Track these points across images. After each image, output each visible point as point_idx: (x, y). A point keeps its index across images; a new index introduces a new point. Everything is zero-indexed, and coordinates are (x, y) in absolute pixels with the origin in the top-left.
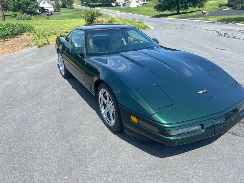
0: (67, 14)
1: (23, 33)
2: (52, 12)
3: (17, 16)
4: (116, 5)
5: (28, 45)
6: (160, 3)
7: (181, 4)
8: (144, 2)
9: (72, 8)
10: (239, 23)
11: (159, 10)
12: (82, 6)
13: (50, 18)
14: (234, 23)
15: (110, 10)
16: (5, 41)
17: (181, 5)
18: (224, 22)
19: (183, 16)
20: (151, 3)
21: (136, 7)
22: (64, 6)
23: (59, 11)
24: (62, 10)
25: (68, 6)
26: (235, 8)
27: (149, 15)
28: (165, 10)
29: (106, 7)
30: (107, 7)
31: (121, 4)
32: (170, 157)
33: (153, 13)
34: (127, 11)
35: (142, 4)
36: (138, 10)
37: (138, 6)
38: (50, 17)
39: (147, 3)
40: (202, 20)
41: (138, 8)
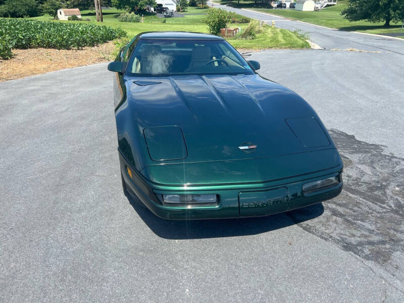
0: (195, 17)
1: (109, 40)
2: (172, 13)
3: (120, 15)
4: (278, 6)
5: (105, 58)
7: (394, 11)
8: (329, 3)
9: (205, 8)
11: (351, 18)
12: (222, 4)
13: (167, 22)
15: (265, 14)
16: (78, 49)
17: (393, 13)
19: (393, 32)
20: (342, 4)
21: (313, 10)
22: (193, 4)
23: (184, 11)
24: (189, 10)
25: (200, 3)
27: (331, 26)
29: (261, 8)
30: (263, 9)
31: (288, 5)
32: (177, 240)
33: (340, 23)
34: (295, 17)
35: (326, 6)
36: (314, 17)
37: (316, 10)
38: (168, 20)
39: (334, 5)
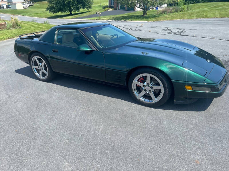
6: (52, 5)
7: (73, 6)
8: (30, 4)
10: (128, 20)
11: (53, 12)
14: (124, 20)
18: (116, 20)
20: (38, 4)
21: (23, 8)
26: (116, 9)
27: (42, 16)
28: (59, 12)
31: (5, 6)
34: (15, 13)
35: (29, 6)
36: (27, 12)
37: (25, 8)
39: (33, 5)
40: (97, 19)
41: (25, 10)
